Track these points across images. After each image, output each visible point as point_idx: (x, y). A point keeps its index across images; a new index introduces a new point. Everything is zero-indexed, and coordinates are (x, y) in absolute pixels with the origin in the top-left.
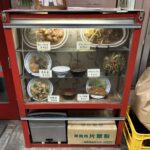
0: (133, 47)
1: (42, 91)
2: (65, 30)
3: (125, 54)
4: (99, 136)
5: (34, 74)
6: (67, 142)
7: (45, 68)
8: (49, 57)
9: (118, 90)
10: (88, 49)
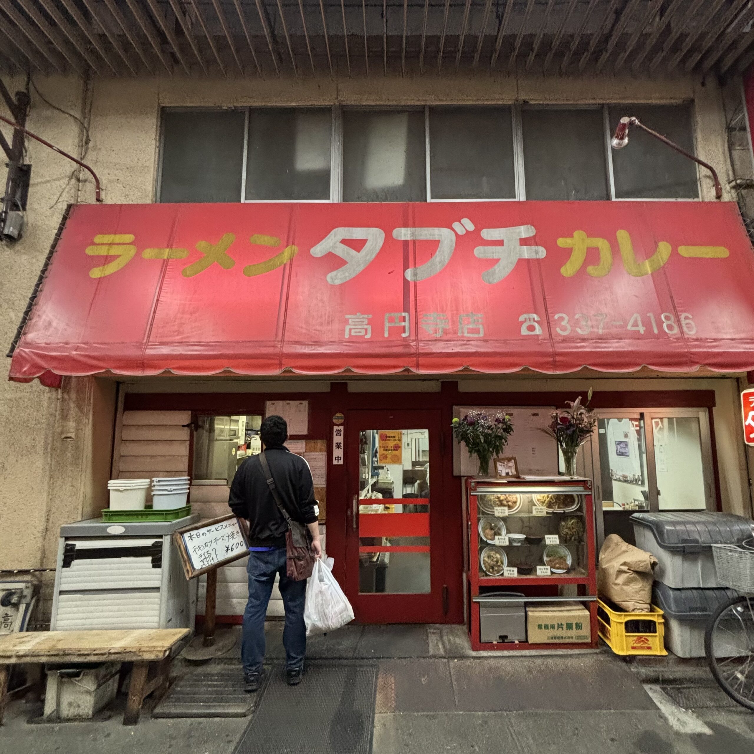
0: (588, 511)
1: (497, 562)
2: (518, 496)
3: (581, 519)
4: (569, 626)
5: (489, 542)
6: (527, 641)
7: (500, 534)
8: (502, 523)
9: (579, 565)
10: (544, 514)
